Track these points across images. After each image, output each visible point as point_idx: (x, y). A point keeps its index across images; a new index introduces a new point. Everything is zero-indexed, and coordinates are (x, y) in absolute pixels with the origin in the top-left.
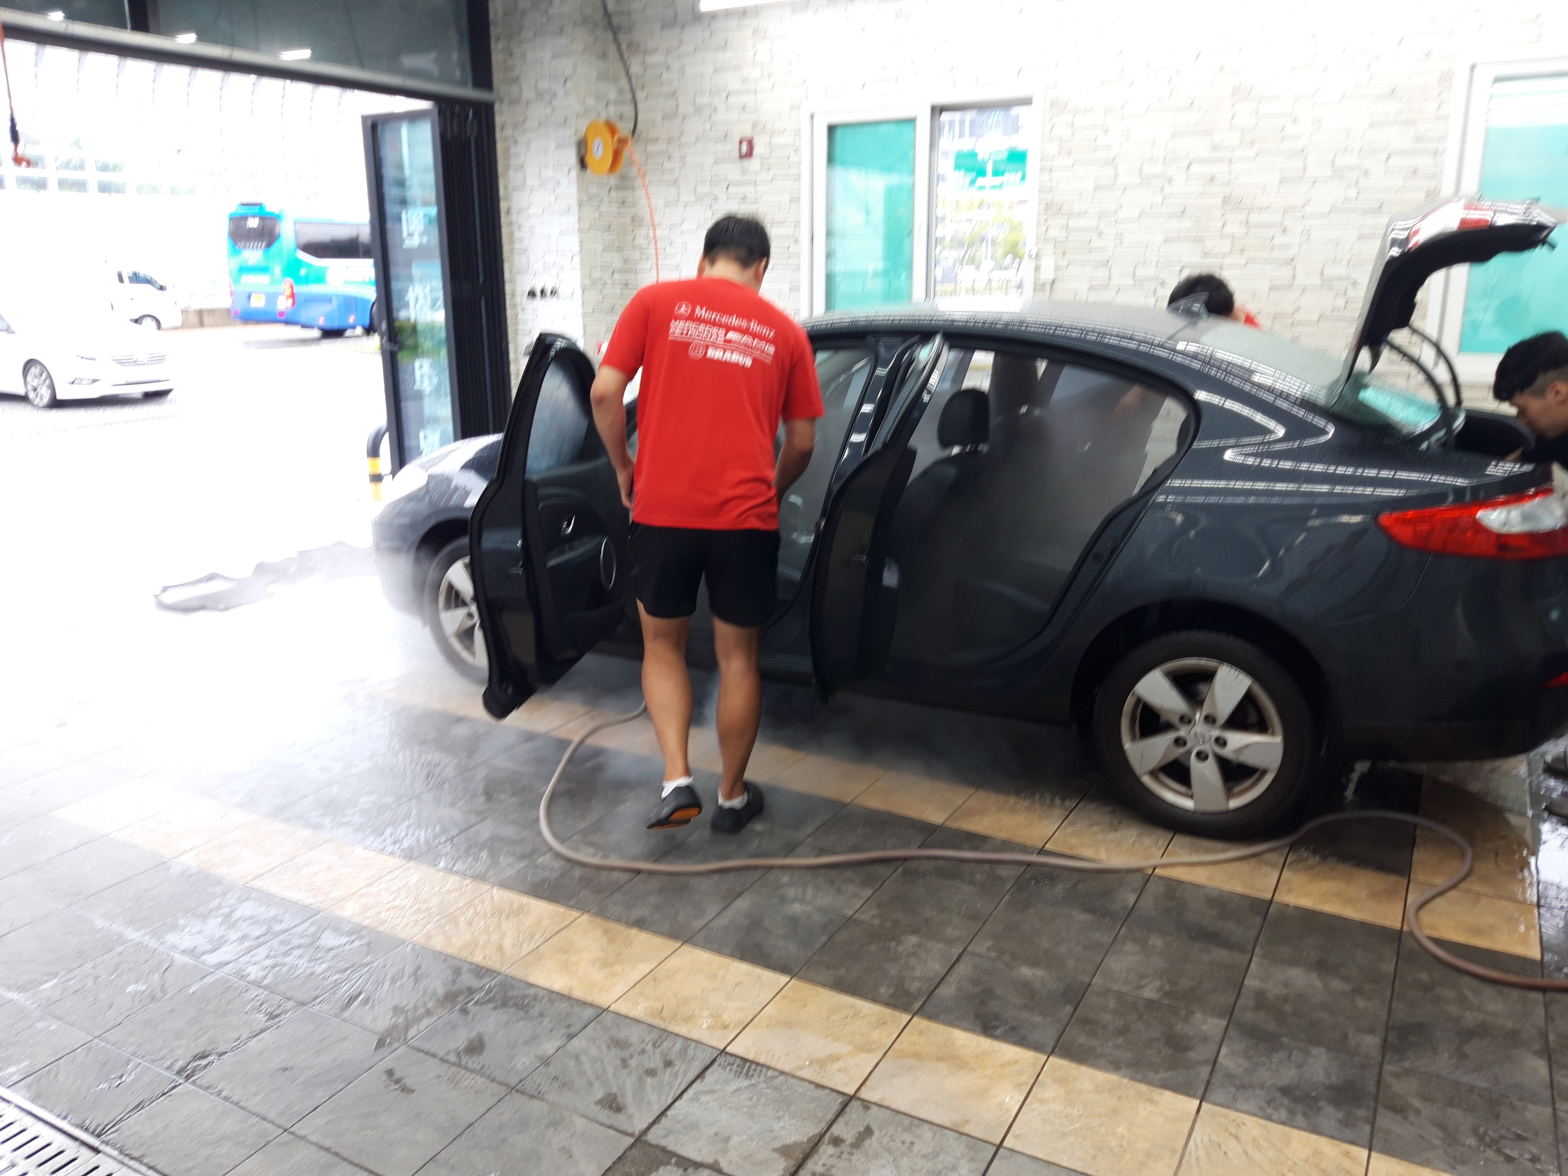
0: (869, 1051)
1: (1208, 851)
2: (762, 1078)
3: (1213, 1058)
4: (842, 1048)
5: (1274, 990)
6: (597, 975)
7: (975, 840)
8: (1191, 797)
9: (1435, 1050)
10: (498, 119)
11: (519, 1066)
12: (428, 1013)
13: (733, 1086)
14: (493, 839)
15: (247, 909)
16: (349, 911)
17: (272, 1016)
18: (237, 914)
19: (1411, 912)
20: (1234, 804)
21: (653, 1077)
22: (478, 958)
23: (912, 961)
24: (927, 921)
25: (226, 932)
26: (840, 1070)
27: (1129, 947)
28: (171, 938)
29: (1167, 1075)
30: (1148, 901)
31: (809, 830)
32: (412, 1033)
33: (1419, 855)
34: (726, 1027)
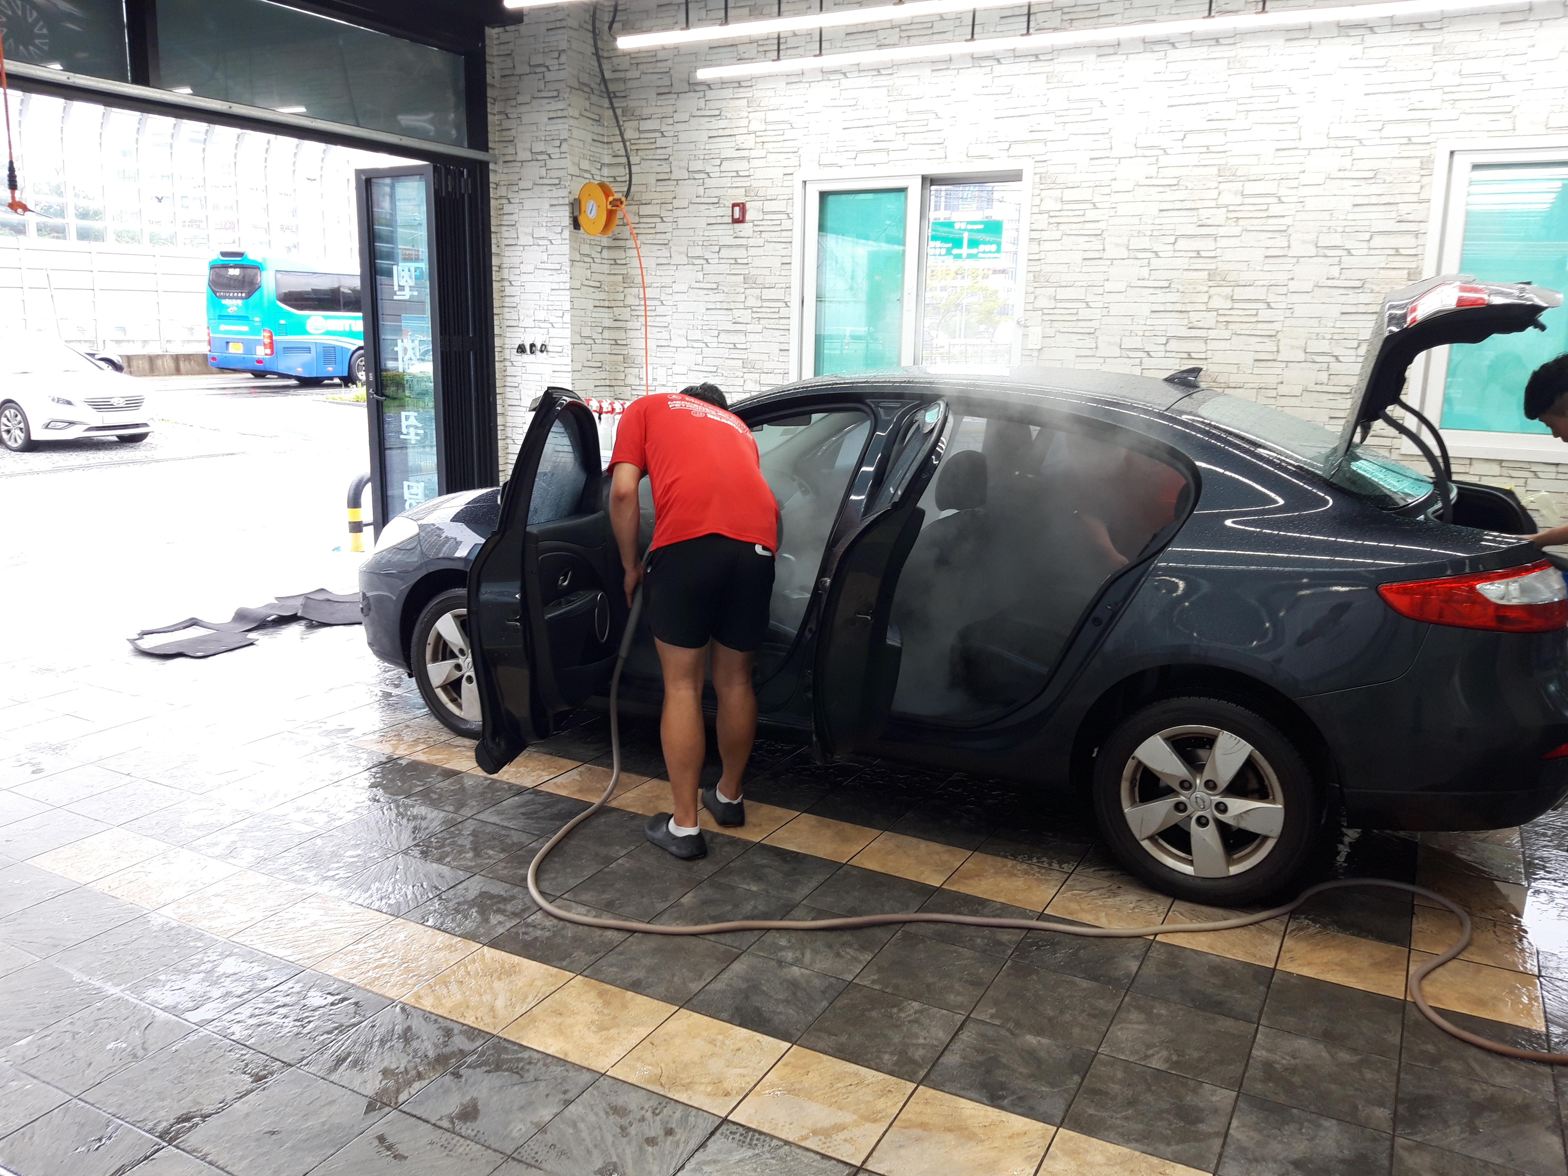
0: (875, 1121)
1: (1209, 919)
2: (766, 1148)
3: (1223, 1131)
4: (846, 1117)
5: (1282, 1060)
6: (592, 1039)
7: (975, 904)
8: (1191, 863)
9: (1445, 1123)
10: (492, 178)
11: (515, 1134)
12: (420, 1076)
13: (737, 1157)
14: (483, 895)
15: (229, 965)
16: (336, 969)
17: (258, 1078)
18: (220, 970)
19: (1413, 983)
20: (1234, 870)
21: (653, 1146)
22: (470, 1021)
23: (915, 1028)
24: (928, 986)
25: (208, 989)
26: (845, 1140)
27: (1134, 1016)
28: (152, 994)
29: (1178, 1148)
30: (1150, 969)
31: (806, 891)
32: (402, 1097)
33: (1418, 925)
34: (727, 1094)
